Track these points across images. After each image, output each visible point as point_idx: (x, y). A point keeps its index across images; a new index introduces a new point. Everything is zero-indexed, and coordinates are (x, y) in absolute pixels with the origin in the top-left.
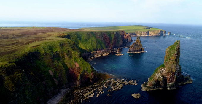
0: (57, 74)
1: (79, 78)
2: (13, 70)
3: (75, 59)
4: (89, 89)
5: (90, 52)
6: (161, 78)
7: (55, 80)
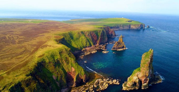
0: (59, 78)
1: (75, 80)
2: (30, 81)
3: (72, 64)
4: (83, 89)
5: (81, 50)
6: (138, 80)
7: (57, 83)
